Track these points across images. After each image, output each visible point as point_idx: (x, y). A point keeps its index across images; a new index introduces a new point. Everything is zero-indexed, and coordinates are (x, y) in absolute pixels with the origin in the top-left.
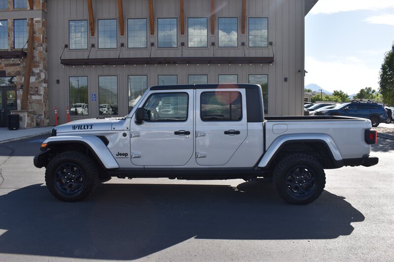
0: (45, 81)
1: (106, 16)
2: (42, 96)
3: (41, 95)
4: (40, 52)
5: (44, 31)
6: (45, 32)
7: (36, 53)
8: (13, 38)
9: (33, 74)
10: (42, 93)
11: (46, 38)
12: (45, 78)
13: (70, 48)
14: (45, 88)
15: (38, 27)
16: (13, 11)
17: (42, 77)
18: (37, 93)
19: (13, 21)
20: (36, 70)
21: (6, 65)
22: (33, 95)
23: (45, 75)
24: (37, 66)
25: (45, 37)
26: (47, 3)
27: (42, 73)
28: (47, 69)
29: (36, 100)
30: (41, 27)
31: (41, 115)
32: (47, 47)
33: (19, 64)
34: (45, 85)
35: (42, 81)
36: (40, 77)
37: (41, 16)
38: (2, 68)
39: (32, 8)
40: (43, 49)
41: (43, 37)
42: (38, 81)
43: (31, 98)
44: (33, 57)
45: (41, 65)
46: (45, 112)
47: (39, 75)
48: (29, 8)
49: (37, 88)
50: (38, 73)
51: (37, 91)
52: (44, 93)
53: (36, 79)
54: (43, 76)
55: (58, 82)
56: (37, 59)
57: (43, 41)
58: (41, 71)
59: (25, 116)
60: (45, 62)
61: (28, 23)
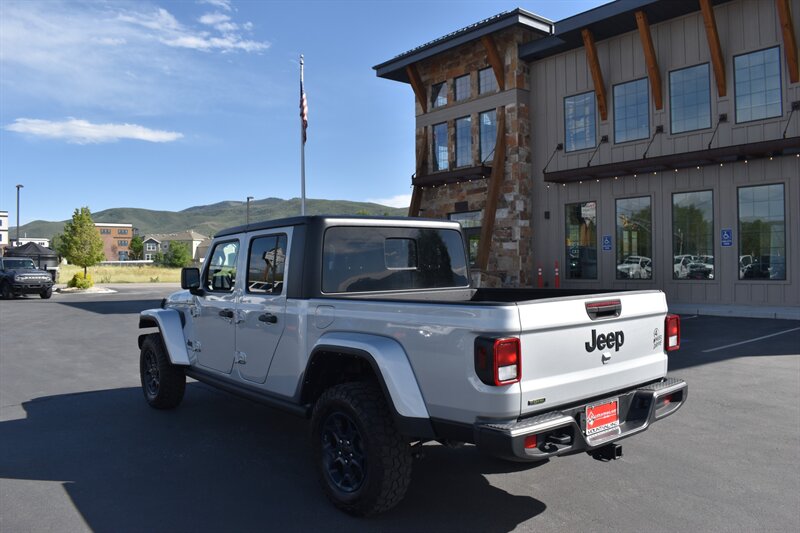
0: (524, 215)
1: (628, 76)
2: (518, 243)
3: (515, 241)
4: (515, 164)
5: (521, 125)
6: (526, 127)
7: (509, 167)
8: (477, 145)
9: (504, 204)
10: (518, 237)
11: (528, 137)
12: (525, 209)
13: (568, 150)
14: (523, 228)
15: (512, 118)
16: (478, 98)
17: (517, 208)
18: (510, 238)
19: (477, 115)
20: (509, 198)
21: (470, 192)
22: (504, 241)
23: (525, 204)
24: (510, 190)
25: (524, 135)
26: (528, 73)
27: (517, 202)
28: (528, 192)
29: (508, 250)
30: (516, 118)
31: (516, 278)
32: (529, 153)
33: (485, 189)
34: (522, 223)
35: (518, 216)
36: (514, 209)
37: (515, 100)
38: (464, 197)
39: (502, 89)
40: (520, 157)
41: (520, 136)
42: (512, 216)
43: (501, 246)
44: (505, 174)
45: (517, 187)
46: (521, 272)
47: (513, 204)
48: (498, 90)
49: (510, 228)
50: (512, 202)
51: (510, 235)
52: (521, 237)
53: (510, 213)
54: (520, 207)
55: (547, 215)
56: (511, 177)
57: (520, 144)
58: (516, 198)
59: (476, 279)
60: (525, 180)
61: (498, 116)
